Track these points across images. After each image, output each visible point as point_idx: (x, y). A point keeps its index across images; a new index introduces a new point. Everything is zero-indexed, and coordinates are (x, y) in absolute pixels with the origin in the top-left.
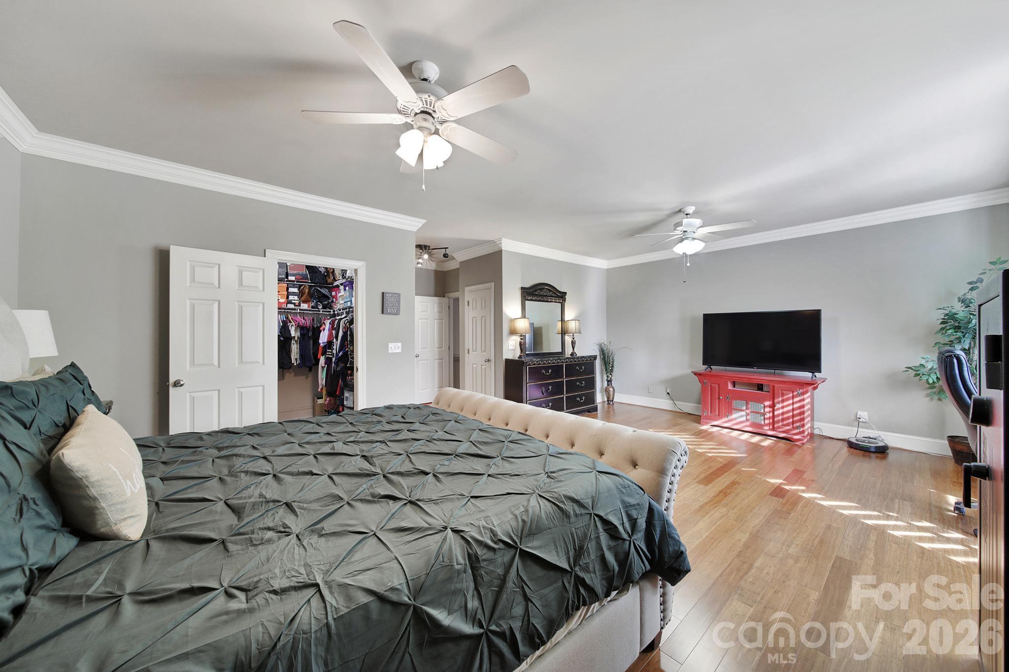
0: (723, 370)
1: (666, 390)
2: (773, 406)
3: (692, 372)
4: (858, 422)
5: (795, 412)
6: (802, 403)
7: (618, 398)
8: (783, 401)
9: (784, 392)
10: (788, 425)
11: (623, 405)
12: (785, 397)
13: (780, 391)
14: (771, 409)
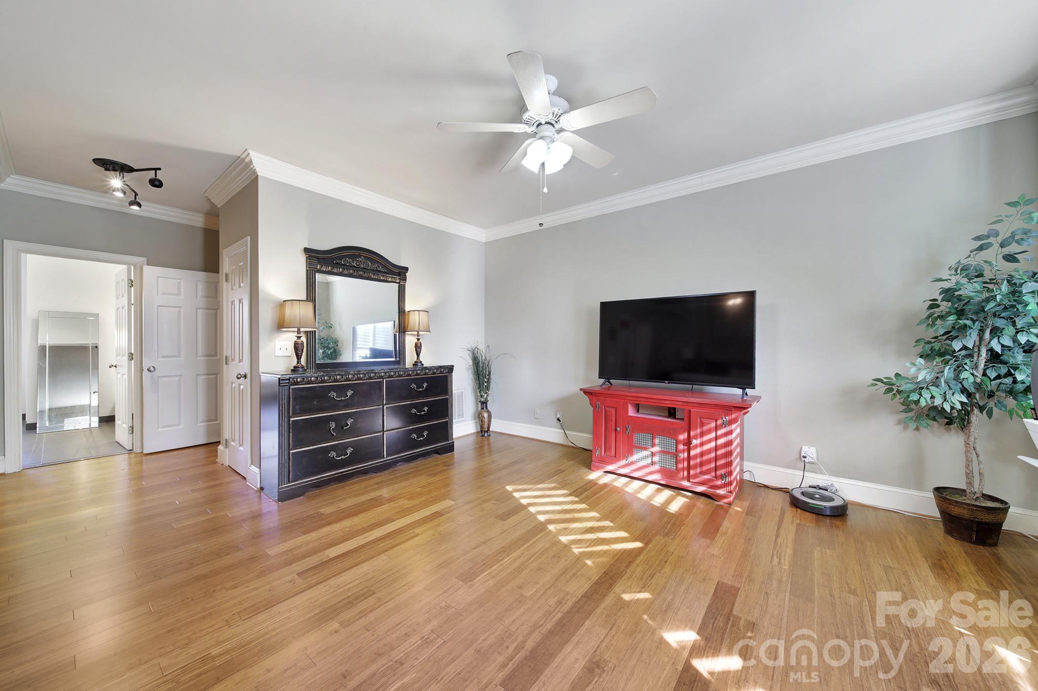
0: (626, 386)
1: (556, 415)
2: (688, 443)
3: (581, 390)
4: (803, 463)
5: (720, 452)
6: (729, 438)
7: (497, 426)
8: (702, 434)
9: (705, 421)
10: (708, 472)
11: (505, 436)
12: (705, 428)
13: (699, 418)
14: (686, 447)
